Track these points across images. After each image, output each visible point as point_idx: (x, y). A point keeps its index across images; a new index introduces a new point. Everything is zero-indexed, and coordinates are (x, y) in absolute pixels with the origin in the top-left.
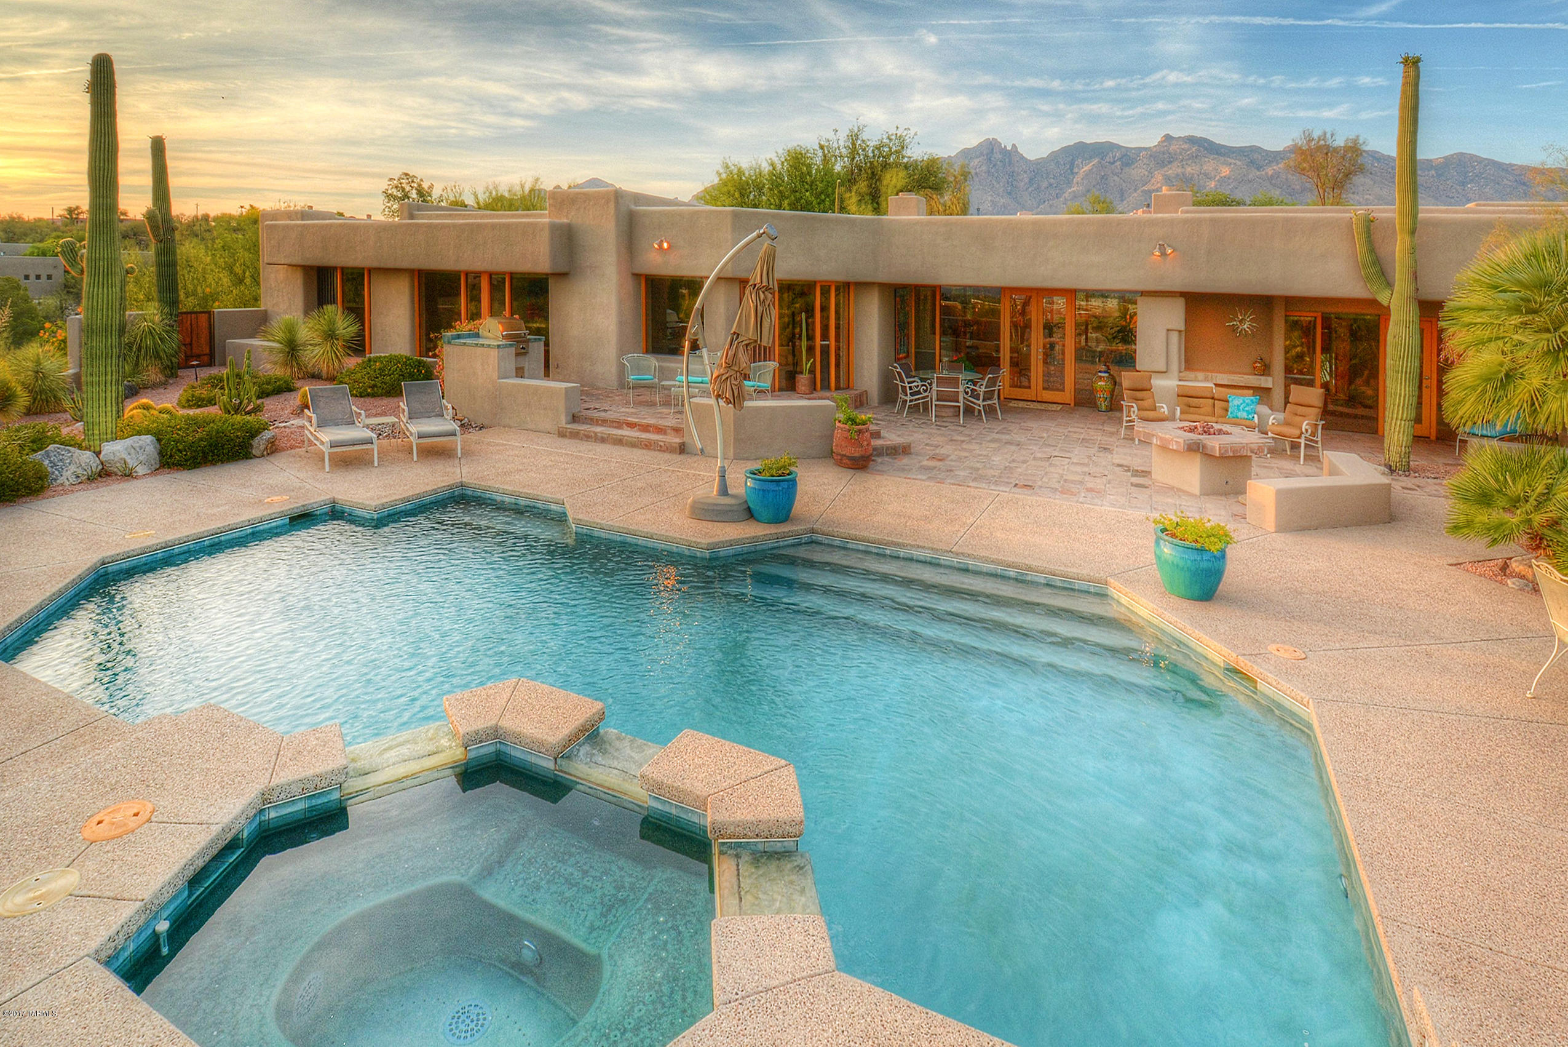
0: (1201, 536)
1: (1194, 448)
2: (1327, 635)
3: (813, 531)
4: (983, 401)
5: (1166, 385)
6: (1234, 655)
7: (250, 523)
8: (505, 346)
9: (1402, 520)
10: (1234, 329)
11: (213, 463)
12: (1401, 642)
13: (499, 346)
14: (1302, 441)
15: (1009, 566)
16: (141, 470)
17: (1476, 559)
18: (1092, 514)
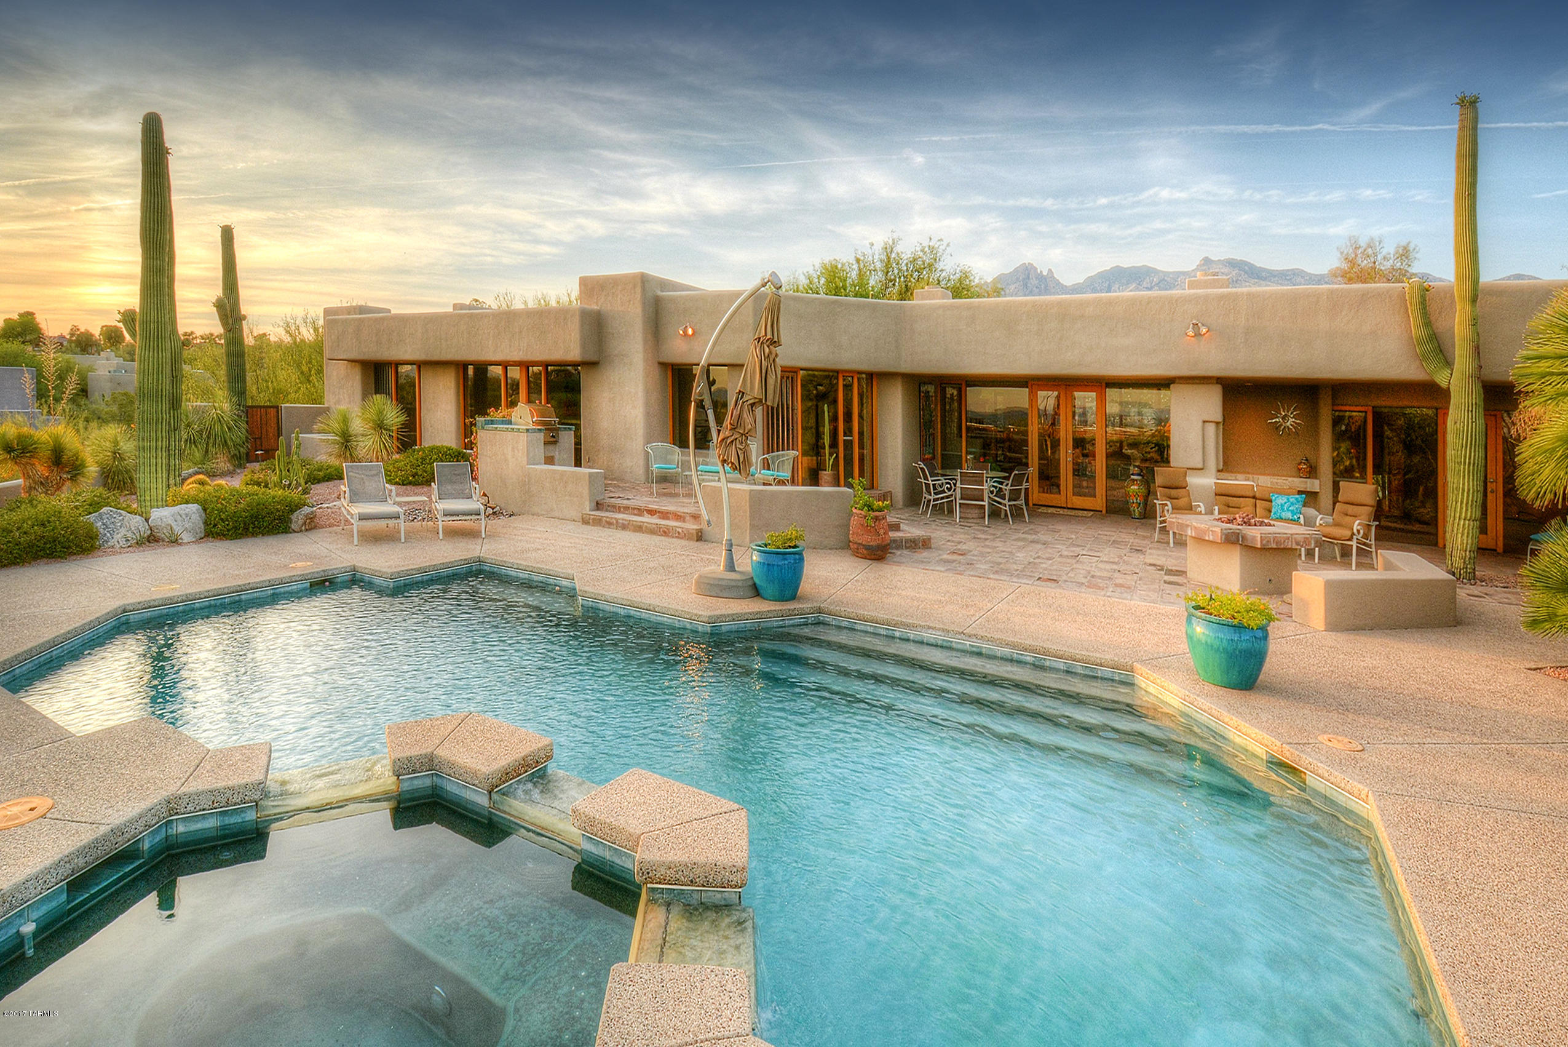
0: (1239, 612)
1: (1232, 540)
2: (1387, 730)
3: (820, 611)
4: (1009, 501)
5: (1203, 482)
6: (1279, 744)
7: (271, 583)
8: (534, 431)
9: (1469, 624)
10: (1276, 427)
11: (254, 535)
12: (1476, 740)
13: (527, 430)
14: (1354, 543)
15: (1026, 650)
16: (186, 537)
17: (1558, 665)
18: (1120, 607)
